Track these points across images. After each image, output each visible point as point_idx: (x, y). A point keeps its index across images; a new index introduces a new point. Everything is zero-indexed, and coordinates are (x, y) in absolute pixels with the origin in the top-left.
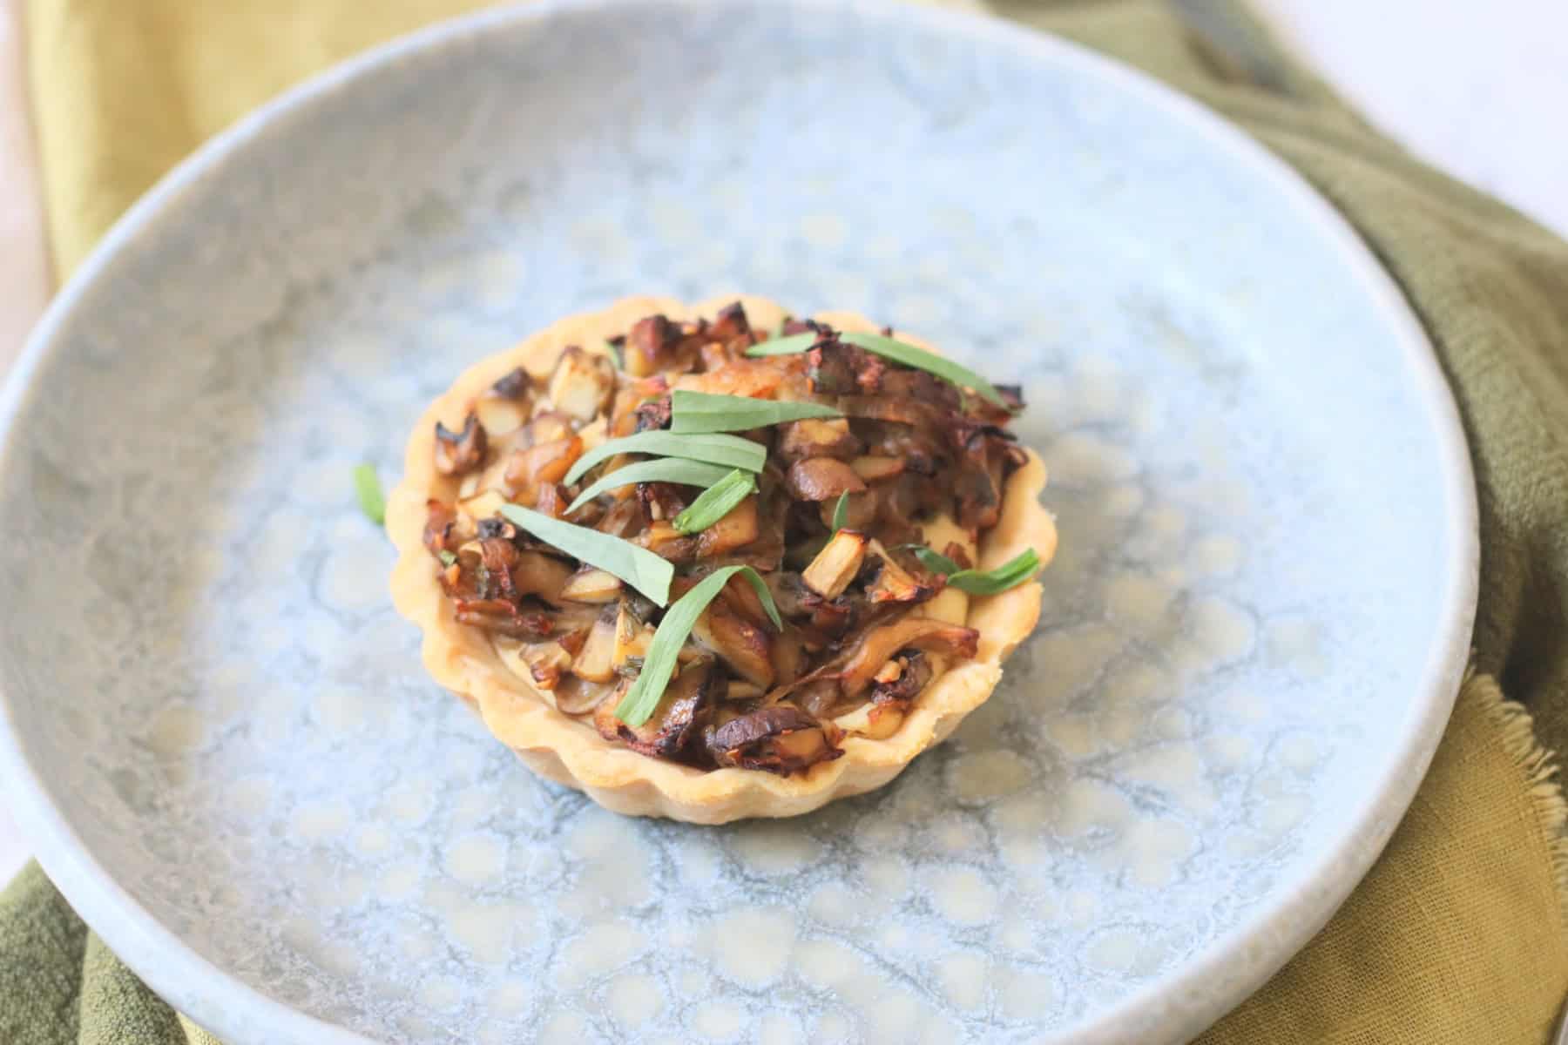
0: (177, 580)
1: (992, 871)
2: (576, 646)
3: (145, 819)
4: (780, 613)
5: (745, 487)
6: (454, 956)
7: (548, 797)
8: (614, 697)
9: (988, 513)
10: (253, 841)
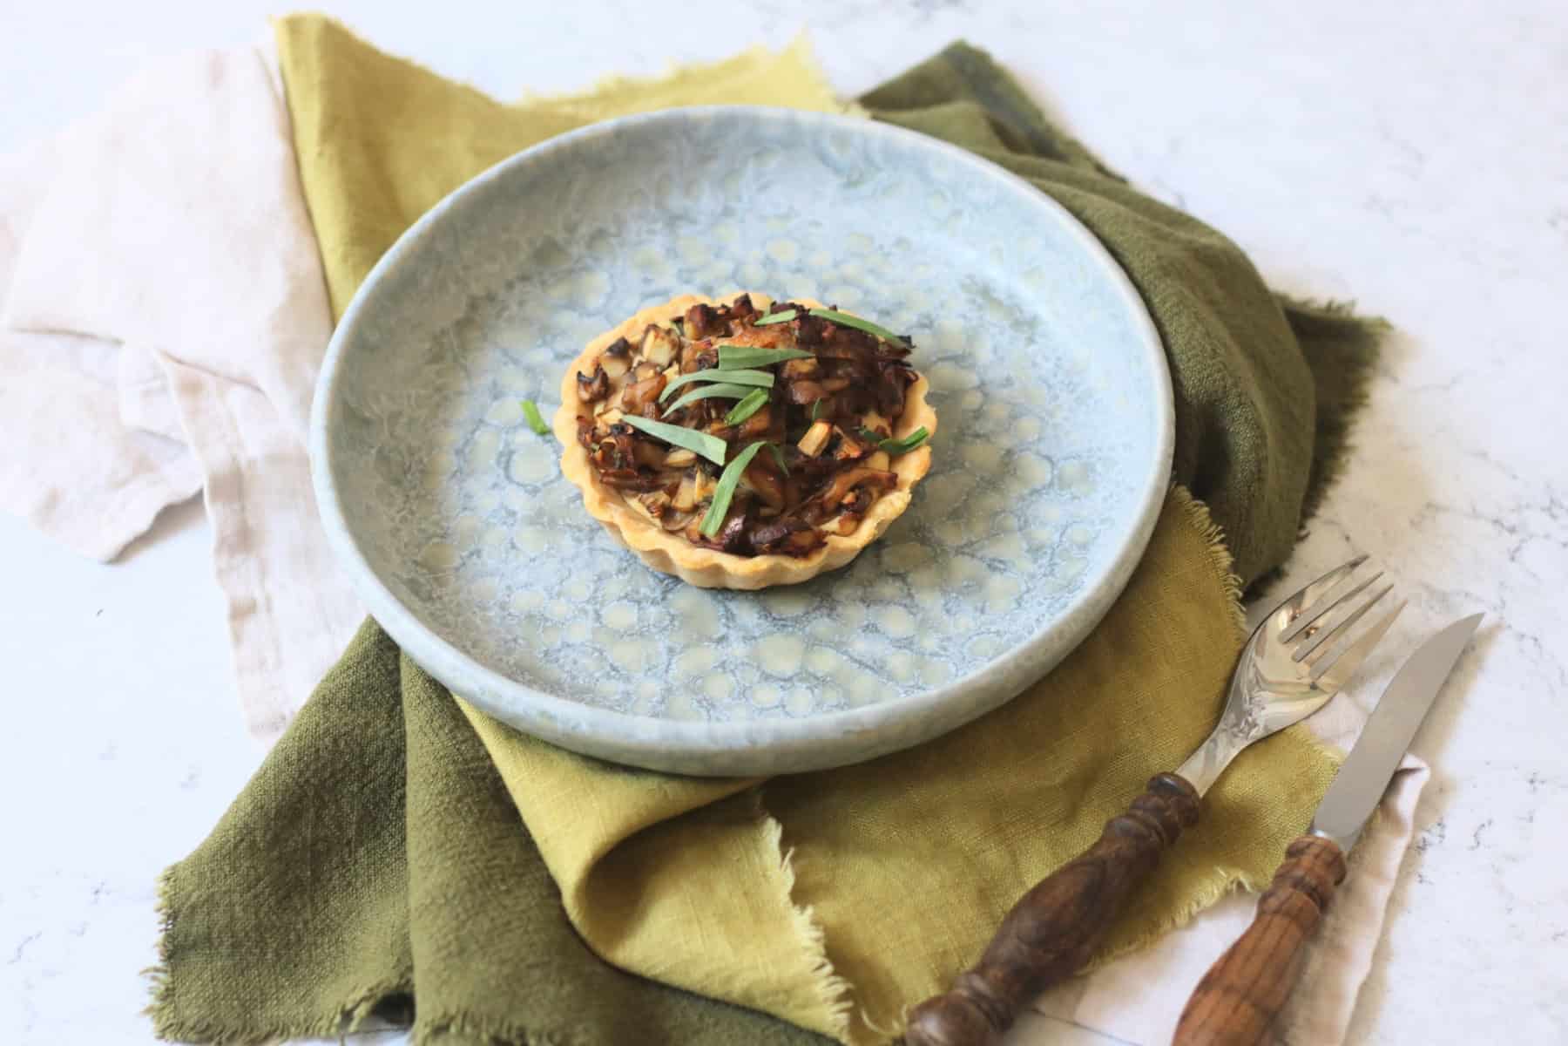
0: (426, 472)
1: (911, 607)
2: (673, 491)
3: (428, 605)
4: (789, 469)
5: (764, 398)
6: (614, 669)
7: (657, 580)
8: (696, 519)
9: (897, 408)
10: (492, 614)
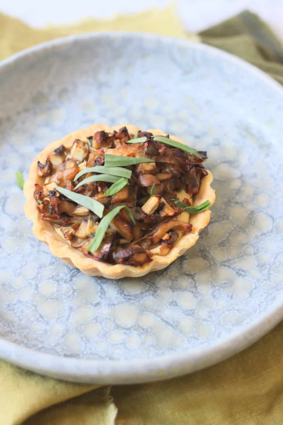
1: (195, 293)
2: (76, 228)
4: (135, 219)
5: (125, 183)
6: (41, 316)
7: (69, 270)
8: (87, 243)
9: (196, 189)
